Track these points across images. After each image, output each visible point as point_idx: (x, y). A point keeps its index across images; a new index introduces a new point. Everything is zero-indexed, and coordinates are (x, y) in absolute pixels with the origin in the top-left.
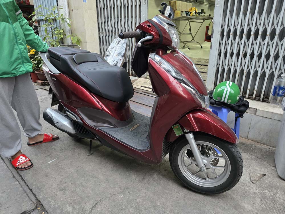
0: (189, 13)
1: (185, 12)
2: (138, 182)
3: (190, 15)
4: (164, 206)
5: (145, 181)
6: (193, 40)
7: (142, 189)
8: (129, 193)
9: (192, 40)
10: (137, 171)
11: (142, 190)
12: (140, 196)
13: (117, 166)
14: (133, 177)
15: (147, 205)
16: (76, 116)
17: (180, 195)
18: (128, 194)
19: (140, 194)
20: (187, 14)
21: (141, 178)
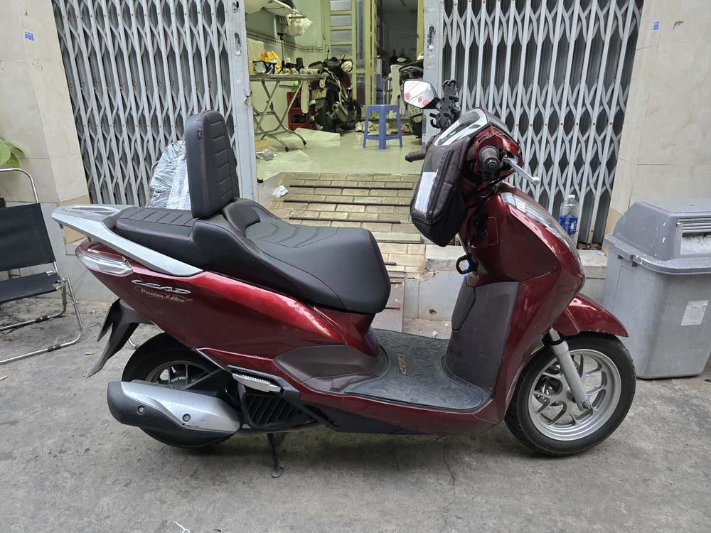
0: (272, 66)
1: (262, 63)
2: (449, 487)
3: (273, 72)
4: (543, 511)
5: (460, 478)
6: (281, 127)
7: (473, 498)
8: (460, 518)
9: (279, 127)
10: (423, 465)
11: (475, 500)
12: (485, 514)
13: (370, 473)
14: (430, 481)
15: (515, 524)
16: (276, 378)
17: (543, 475)
18: (460, 521)
19: (481, 510)
20: (268, 69)
21: (448, 476)
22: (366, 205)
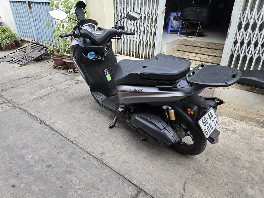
22: (209, 55)
